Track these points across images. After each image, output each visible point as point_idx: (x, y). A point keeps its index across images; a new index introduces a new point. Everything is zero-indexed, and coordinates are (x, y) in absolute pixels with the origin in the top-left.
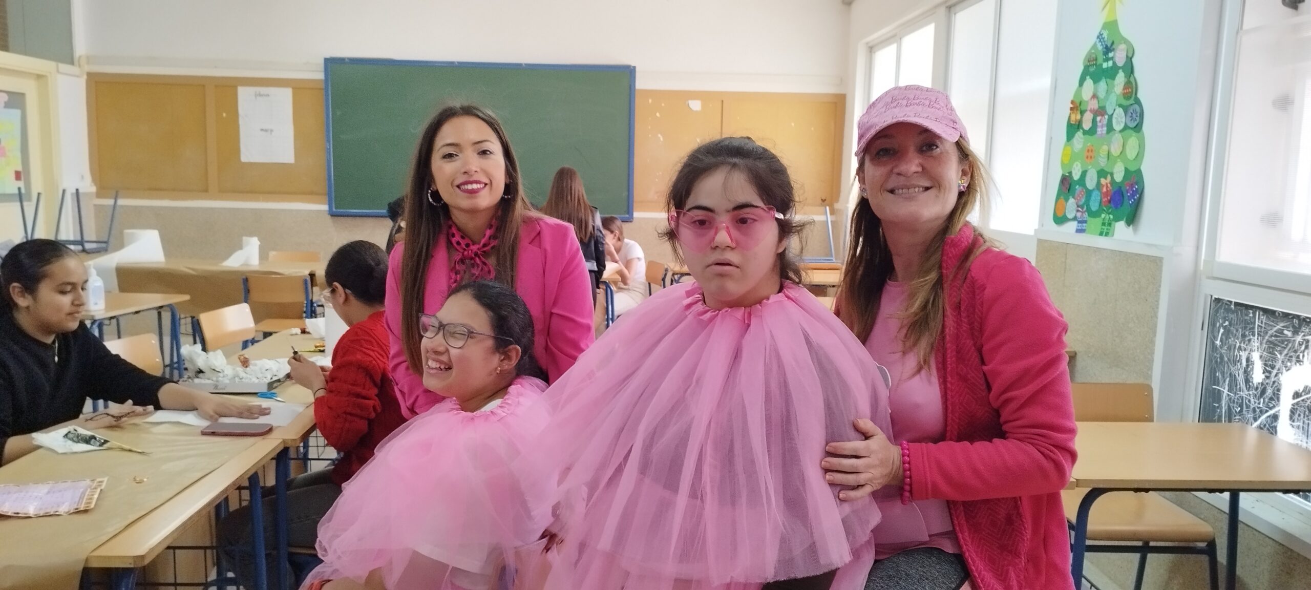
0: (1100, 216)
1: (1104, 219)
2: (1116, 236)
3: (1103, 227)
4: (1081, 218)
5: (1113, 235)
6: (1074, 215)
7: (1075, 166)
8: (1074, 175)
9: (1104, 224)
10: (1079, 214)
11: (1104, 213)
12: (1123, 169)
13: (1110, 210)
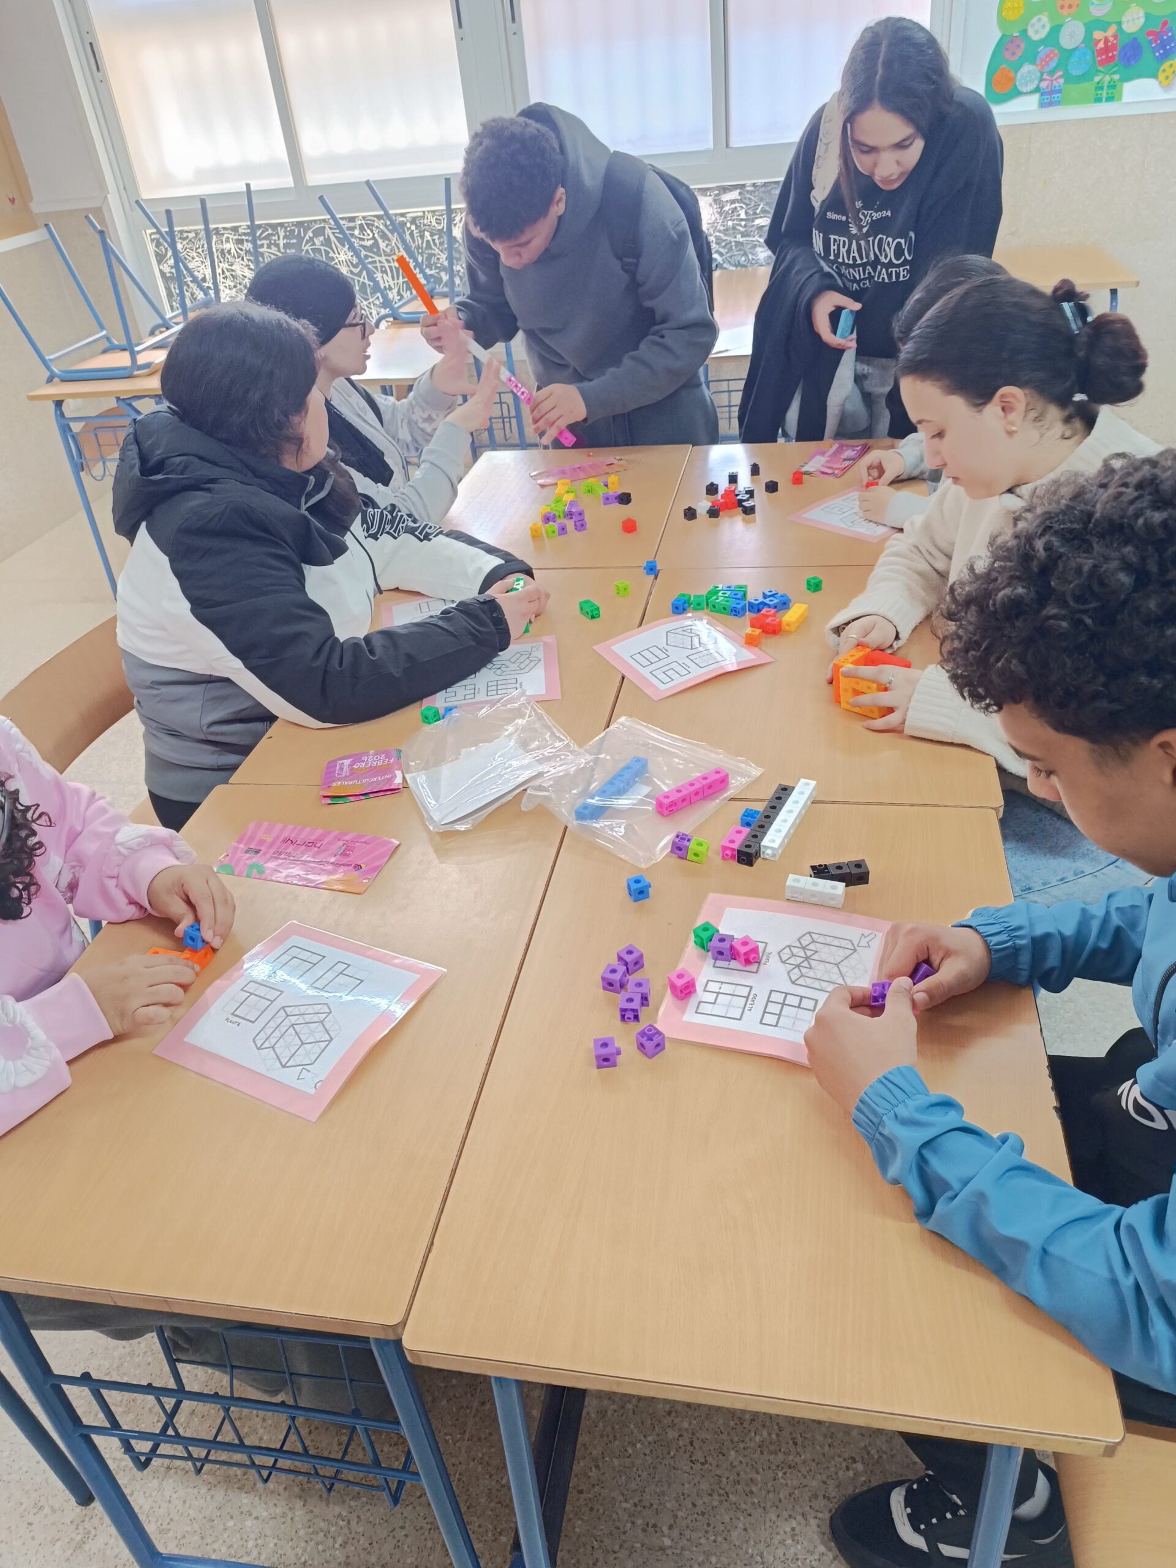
0: (1093, 79)
1: (1098, 83)
2: (1125, 99)
3: (1100, 92)
4: (1047, 87)
5: (1120, 98)
6: (1035, 86)
7: (1034, 20)
8: (1031, 32)
9: (1099, 87)
10: (1044, 85)
11: (1097, 75)
12: (1142, 14)
13: (1116, 68)
